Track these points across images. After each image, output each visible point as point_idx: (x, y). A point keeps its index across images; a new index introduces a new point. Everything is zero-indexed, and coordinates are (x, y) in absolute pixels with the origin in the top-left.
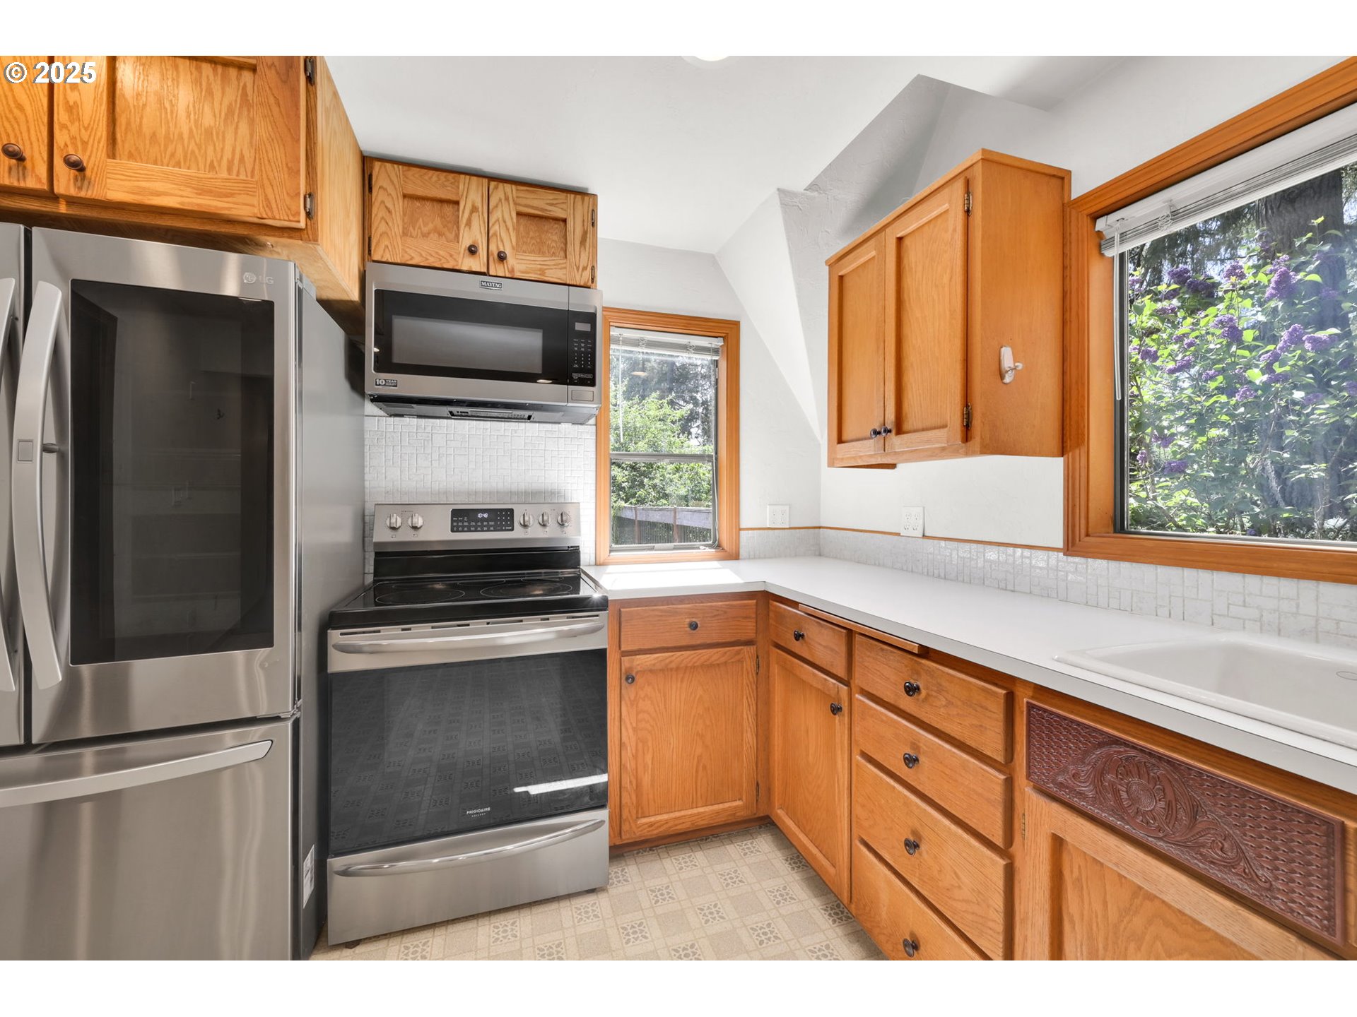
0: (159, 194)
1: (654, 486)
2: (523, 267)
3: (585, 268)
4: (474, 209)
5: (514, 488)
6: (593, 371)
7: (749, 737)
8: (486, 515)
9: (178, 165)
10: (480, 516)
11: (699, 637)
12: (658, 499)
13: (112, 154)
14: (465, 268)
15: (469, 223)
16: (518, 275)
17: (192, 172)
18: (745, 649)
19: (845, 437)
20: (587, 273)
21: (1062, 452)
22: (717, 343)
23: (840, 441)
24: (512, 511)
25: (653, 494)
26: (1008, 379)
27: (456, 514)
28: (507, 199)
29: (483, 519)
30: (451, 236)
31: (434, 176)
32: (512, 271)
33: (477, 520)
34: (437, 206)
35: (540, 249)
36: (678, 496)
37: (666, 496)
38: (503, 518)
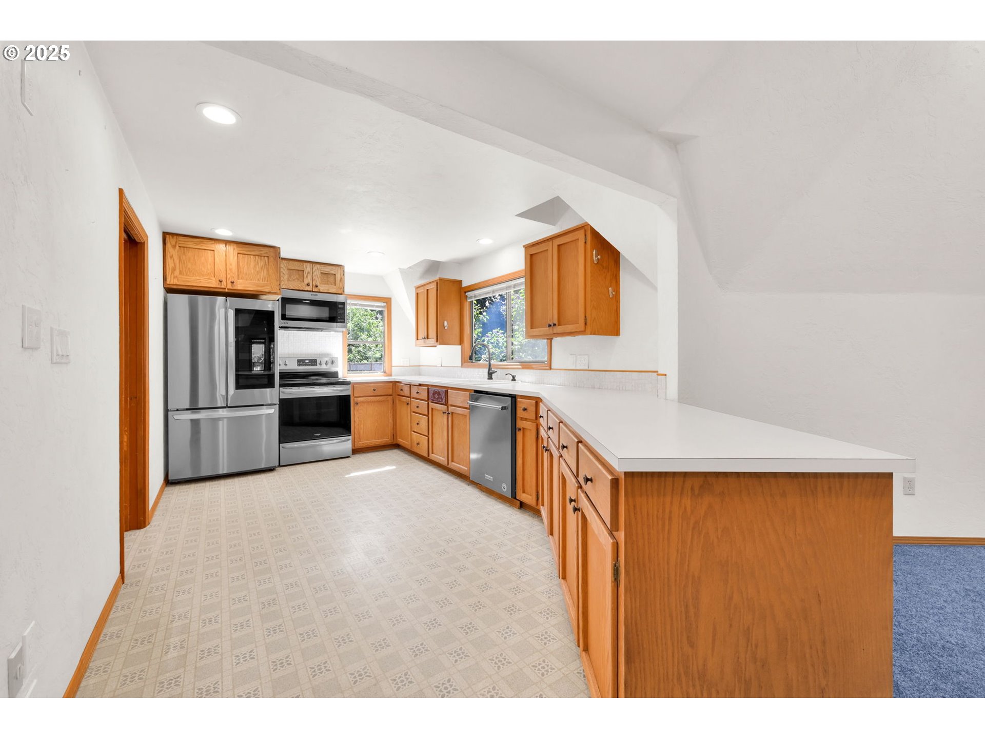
0: (248, 287)
1: (359, 352)
2: (323, 289)
3: (341, 288)
4: (308, 273)
5: (316, 353)
6: (344, 319)
7: (391, 421)
8: (308, 361)
9: (251, 280)
10: (306, 361)
11: (376, 393)
12: (361, 360)
13: (238, 279)
14: (306, 290)
15: (307, 277)
16: (321, 291)
17: (255, 282)
18: (389, 397)
19: (419, 338)
20: (342, 290)
21: (460, 345)
22: (385, 304)
23: (417, 339)
24: (316, 360)
25: (358, 357)
26: (446, 328)
27: (298, 361)
28: (318, 269)
29: (307, 363)
30: (301, 280)
31: (296, 263)
32: (319, 290)
33: (306, 363)
34: (297, 271)
35: (327, 283)
36: (375, 358)
37: (367, 358)
38: (313, 362)
